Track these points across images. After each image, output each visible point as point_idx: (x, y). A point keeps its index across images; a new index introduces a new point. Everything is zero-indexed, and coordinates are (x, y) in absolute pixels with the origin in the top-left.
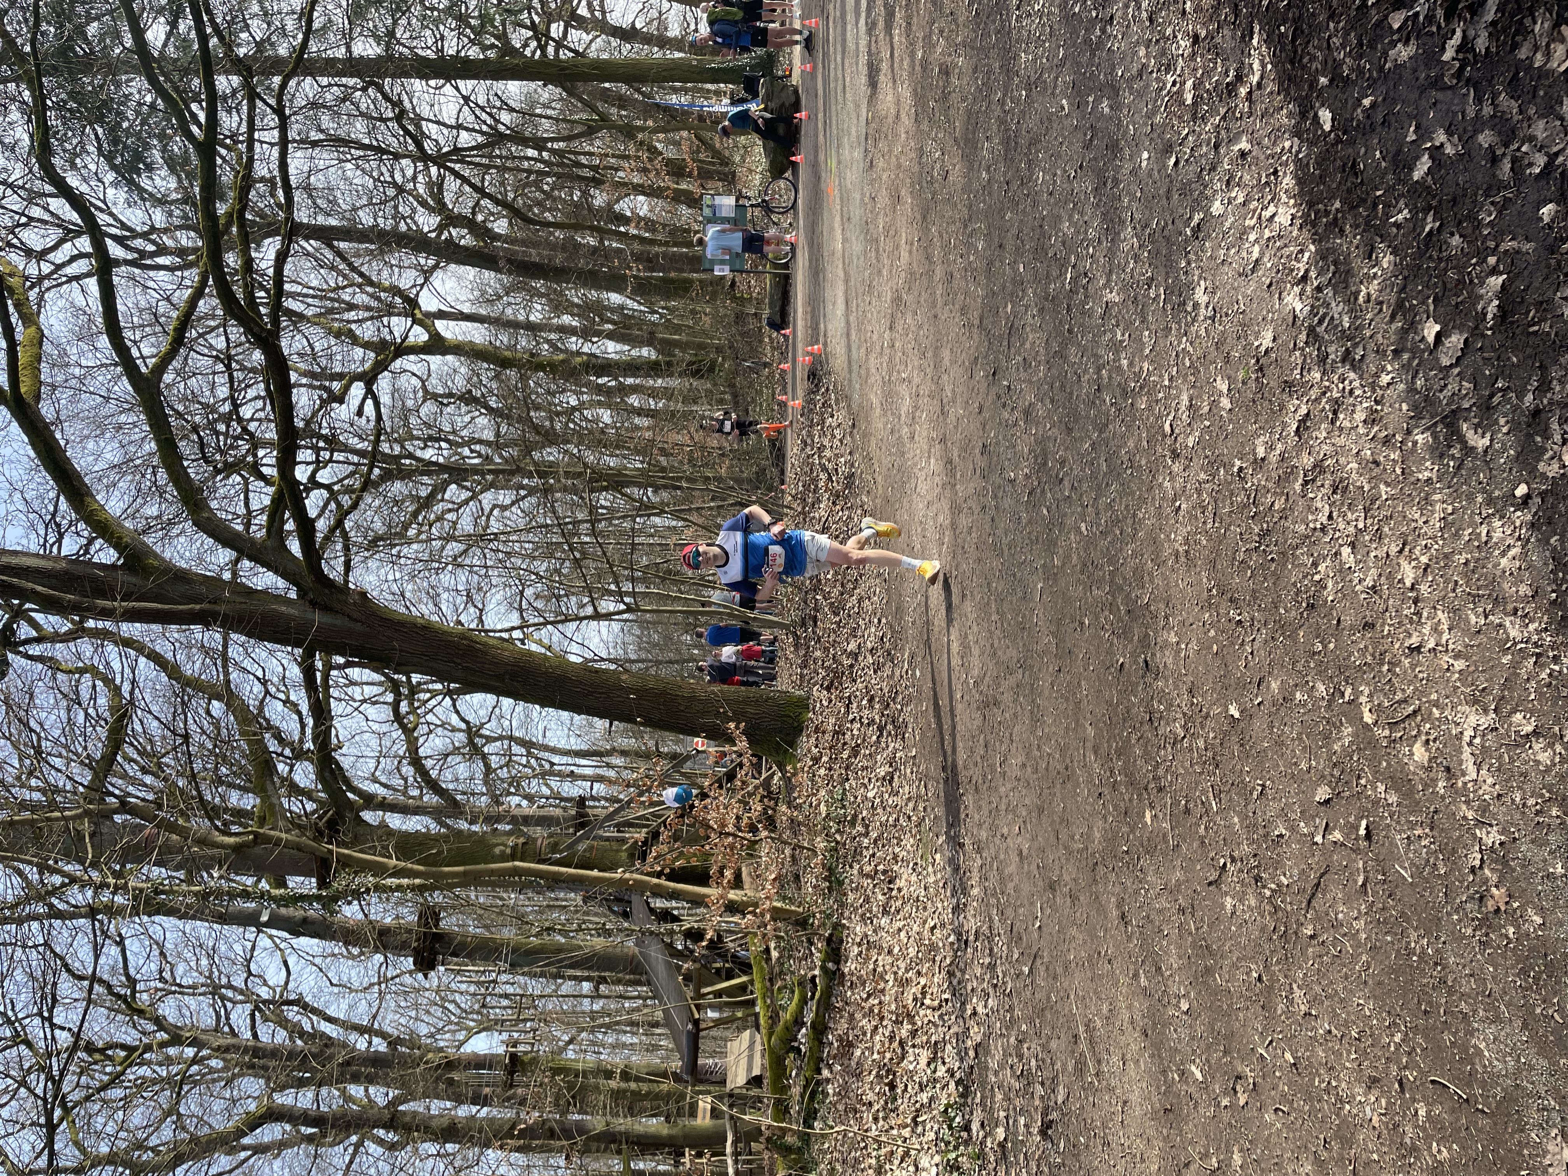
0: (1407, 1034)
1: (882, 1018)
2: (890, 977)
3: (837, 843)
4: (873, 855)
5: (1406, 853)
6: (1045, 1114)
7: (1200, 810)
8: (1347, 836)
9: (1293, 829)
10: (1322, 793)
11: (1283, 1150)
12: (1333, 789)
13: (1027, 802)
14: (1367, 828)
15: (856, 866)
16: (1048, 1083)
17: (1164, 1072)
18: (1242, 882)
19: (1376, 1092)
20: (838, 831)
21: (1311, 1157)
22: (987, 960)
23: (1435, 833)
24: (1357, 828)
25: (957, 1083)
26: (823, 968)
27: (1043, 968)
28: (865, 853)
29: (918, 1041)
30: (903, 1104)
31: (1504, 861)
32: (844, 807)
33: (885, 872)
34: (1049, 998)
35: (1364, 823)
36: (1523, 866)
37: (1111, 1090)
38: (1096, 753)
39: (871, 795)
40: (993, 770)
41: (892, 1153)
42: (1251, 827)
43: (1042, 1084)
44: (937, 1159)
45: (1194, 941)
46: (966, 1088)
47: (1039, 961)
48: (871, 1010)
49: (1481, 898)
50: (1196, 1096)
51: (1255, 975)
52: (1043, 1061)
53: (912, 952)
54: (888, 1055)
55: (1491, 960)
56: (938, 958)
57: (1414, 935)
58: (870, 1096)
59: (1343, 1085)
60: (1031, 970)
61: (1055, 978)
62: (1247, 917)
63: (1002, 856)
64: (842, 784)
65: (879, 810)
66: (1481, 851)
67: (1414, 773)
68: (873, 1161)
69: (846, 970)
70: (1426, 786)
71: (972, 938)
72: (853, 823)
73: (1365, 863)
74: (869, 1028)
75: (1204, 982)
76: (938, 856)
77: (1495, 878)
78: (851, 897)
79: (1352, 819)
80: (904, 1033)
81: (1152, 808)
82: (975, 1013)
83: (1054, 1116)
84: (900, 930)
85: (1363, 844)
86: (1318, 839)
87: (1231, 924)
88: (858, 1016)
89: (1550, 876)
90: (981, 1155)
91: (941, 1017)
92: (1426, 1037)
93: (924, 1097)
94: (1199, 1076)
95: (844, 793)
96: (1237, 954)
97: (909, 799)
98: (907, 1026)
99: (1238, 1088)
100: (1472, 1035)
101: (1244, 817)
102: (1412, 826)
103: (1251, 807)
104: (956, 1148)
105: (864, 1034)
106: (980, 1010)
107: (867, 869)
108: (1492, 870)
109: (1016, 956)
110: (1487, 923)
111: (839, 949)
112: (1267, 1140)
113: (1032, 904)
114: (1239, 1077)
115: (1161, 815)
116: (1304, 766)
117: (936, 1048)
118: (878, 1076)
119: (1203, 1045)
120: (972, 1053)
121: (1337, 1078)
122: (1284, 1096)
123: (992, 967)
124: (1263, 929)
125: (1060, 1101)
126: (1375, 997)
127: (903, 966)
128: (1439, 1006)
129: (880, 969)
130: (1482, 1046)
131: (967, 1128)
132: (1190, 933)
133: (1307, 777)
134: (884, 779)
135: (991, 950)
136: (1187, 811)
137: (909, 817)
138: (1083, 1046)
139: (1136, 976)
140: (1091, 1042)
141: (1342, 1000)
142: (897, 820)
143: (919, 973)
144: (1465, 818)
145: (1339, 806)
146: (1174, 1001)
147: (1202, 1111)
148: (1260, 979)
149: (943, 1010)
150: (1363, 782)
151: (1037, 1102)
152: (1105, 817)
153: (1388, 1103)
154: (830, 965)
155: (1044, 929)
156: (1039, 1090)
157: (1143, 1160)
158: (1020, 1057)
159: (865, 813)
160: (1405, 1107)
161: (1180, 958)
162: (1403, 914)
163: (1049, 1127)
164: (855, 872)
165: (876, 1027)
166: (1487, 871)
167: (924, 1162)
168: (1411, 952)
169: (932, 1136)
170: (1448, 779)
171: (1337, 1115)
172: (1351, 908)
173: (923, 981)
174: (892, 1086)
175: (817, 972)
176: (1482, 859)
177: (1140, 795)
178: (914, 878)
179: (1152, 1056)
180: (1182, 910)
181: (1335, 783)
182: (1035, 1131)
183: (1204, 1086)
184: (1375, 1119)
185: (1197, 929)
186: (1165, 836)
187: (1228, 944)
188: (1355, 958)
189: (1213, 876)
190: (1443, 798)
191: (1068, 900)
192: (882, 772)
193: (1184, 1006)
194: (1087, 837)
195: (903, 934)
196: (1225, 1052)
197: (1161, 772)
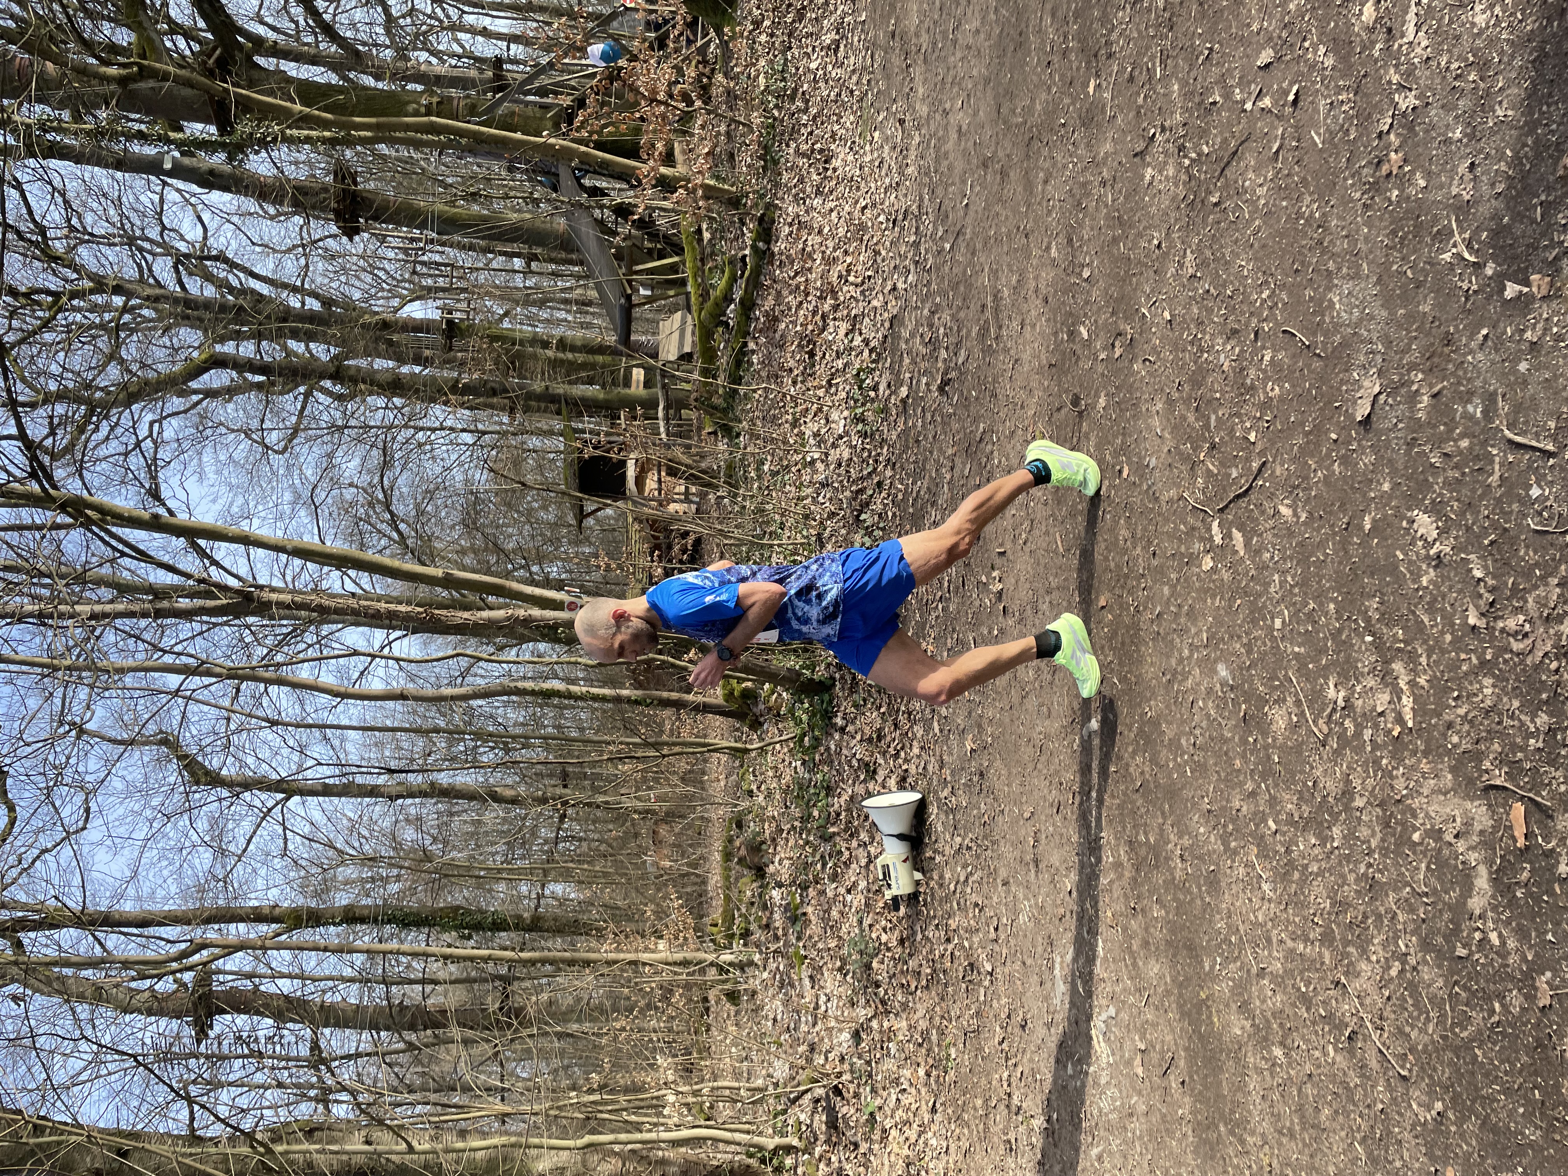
0: (1274, 291)
1: (807, 294)
2: (818, 256)
3: (775, 119)
4: (811, 133)
5: (1325, 119)
6: (946, 373)
7: (1144, 76)
8: (1275, 103)
9: (1227, 95)
10: (1266, 56)
11: (1143, 393)
12: (1276, 53)
13: (975, 73)
14: (1296, 94)
15: (793, 145)
16: (951, 348)
17: (1056, 334)
18: (1166, 153)
19: (1233, 342)
20: (776, 106)
21: (1164, 398)
22: (913, 238)
23: (1358, 98)
24: (1287, 93)
25: (871, 351)
26: (754, 247)
27: (963, 245)
28: (803, 130)
29: (839, 315)
30: (820, 369)
31: (1411, 127)
32: (784, 79)
33: (821, 151)
34: (965, 271)
35: (1295, 88)
36: (1427, 131)
37: (1006, 350)
38: (1053, 15)
39: (813, 66)
40: (945, 38)
41: (807, 410)
42: (1187, 95)
43: (947, 348)
44: (846, 413)
45: (1108, 214)
46: (879, 355)
47: (961, 238)
48: (798, 287)
49: (1379, 162)
50: (1079, 352)
51: (1156, 242)
52: (951, 329)
53: (841, 232)
54: (810, 327)
55: (1369, 223)
56: (866, 238)
57: (1308, 199)
58: (792, 363)
59: (1207, 337)
60: (952, 247)
61: (973, 254)
62: (1161, 187)
63: (941, 133)
64: (784, 53)
65: (822, 84)
66: (1394, 115)
67: (1358, 35)
68: (790, 417)
69: (776, 250)
70: (1364, 48)
71: (900, 217)
72: (792, 98)
73: (1285, 129)
74: (794, 304)
75: (1109, 252)
76: (876, 134)
77: (1397, 144)
78: (785, 176)
79: (1285, 85)
80: (827, 307)
81: (1098, 76)
82: (894, 288)
83: (953, 375)
84: (831, 210)
85: (1288, 110)
86: (1248, 106)
87: (1145, 195)
88: (785, 293)
89: (1447, 141)
90: (885, 410)
91: (862, 292)
92: (1290, 294)
93: (840, 364)
94: (1085, 335)
95: (785, 64)
96: (1144, 223)
97: (854, 71)
98: (830, 301)
99: (1117, 343)
100: (1330, 290)
101: (1184, 83)
102: (1339, 90)
103: (1193, 74)
104: (863, 405)
105: (790, 309)
106: (900, 285)
107: (804, 147)
108: (1398, 135)
109: (940, 234)
110: (1375, 188)
111: (770, 229)
112: (1131, 386)
113: (964, 182)
114: (1120, 334)
115: (1104, 84)
116: (1255, 27)
117: (854, 321)
118: (799, 345)
119: (1095, 308)
120: (887, 325)
121: (1204, 332)
122: (1154, 348)
123: (916, 244)
124: (1173, 199)
125: (960, 361)
126: (1256, 259)
127: (830, 244)
128: (1310, 264)
129: (809, 249)
130: (1336, 299)
131: (875, 388)
132: (1106, 206)
133: (1256, 39)
134: (829, 48)
135: (917, 228)
136: (1131, 79)
137: (852, 92)
138: (988, 314)
139: (1048, 248)
140: (997, 310)
141: (1227, 262)
142: (839, 95)
143: (846, 252)
144: (1390, 82)
145: (1276, 72)
146: (1077, 270)
147: (1081, 364)
148: (1159, 246)
149: (865, 286)
150: (1307, 44)
151: (940, 364)
152: (1049, 88)
153: (1242, 351)
154: (761, 245)
155: (971, 207)
156: (943, 354)
157: (1022, 407)
158: (931, 326)
159: (806, 86)
160: (1254, 353)
161: (1092, 229)
162: (1304, 180)
163: (947, 384)
164: (791, 151)
165: (801, 303)
166: (1392, 137)
167: (835, 416)
168: (1299, 215)
169: (844, 395)
170: (1388, 41)
171: (1195, 363)
172: (1258, 176)
173: (849, 260)
174: (812, 354)
175: (747, 252)
176: (1391, 125)
177: (1088, 63)
178: (850, 158)
179: (1048, 320)
180: (1104, 183)
181: (1282, 46)
182: (934, 388)
183: (1088, 343)
184: (1226, 364)
185: (1113, 201)
186: (1104, 106)
187: (1138, 215)
188: (1249, 222)
189: (1140, 146)
190: (1376, 61)
191: (998, 177)
192: (827, 39)
193: (1086, 274)
194: (1029, 110)
195: (834, 214)
196: (1113, 314)
197: (1114, 36)
